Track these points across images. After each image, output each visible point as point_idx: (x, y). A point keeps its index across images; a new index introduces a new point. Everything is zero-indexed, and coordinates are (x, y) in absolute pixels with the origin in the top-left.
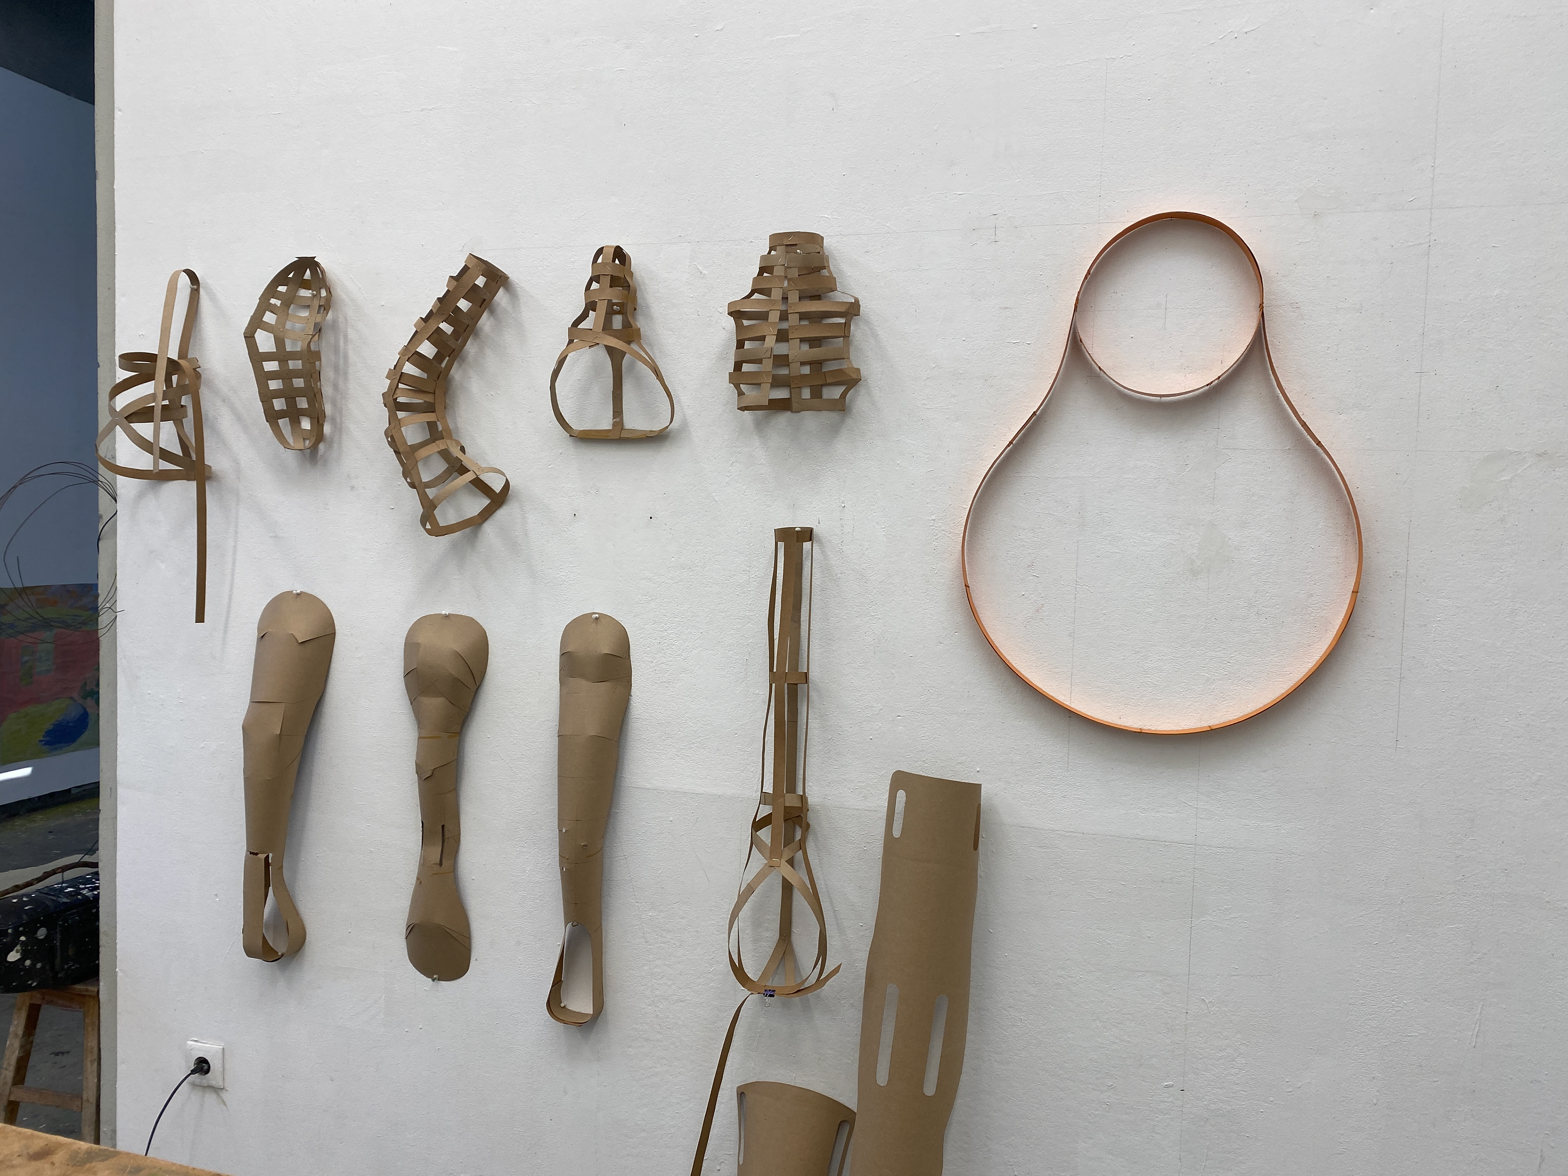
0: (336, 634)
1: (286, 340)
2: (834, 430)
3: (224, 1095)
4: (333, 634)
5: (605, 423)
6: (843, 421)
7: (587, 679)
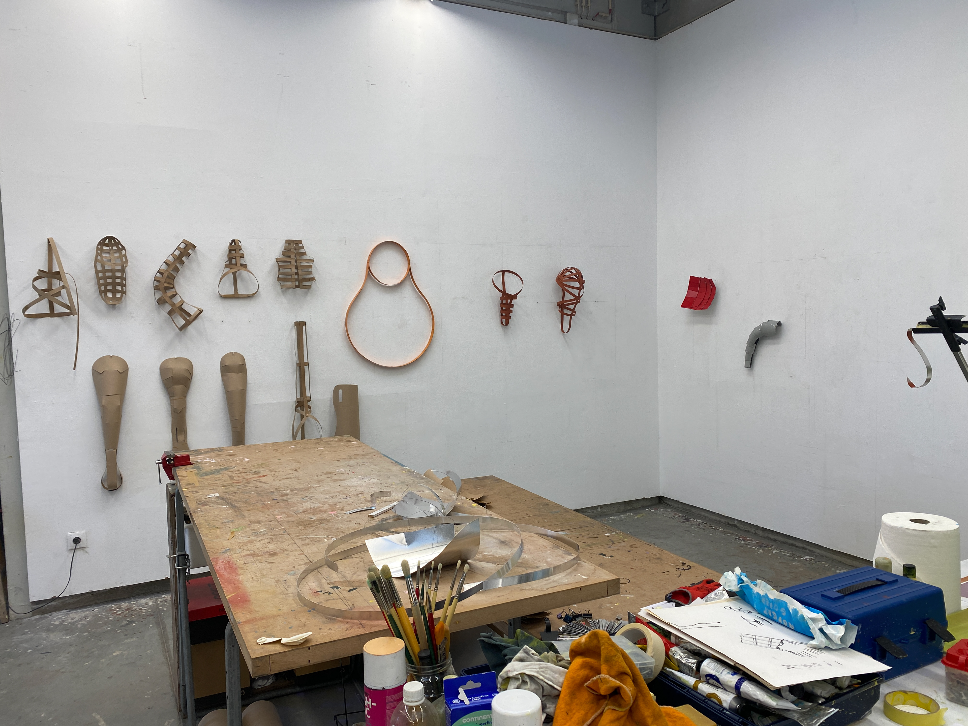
0: (129, 369)
1: (105, 265)
2: (306, 294)
3: (86, 549)
4: (128, 370)
5: (232, 292)
6: (309, 291)
7: (235, 373)
